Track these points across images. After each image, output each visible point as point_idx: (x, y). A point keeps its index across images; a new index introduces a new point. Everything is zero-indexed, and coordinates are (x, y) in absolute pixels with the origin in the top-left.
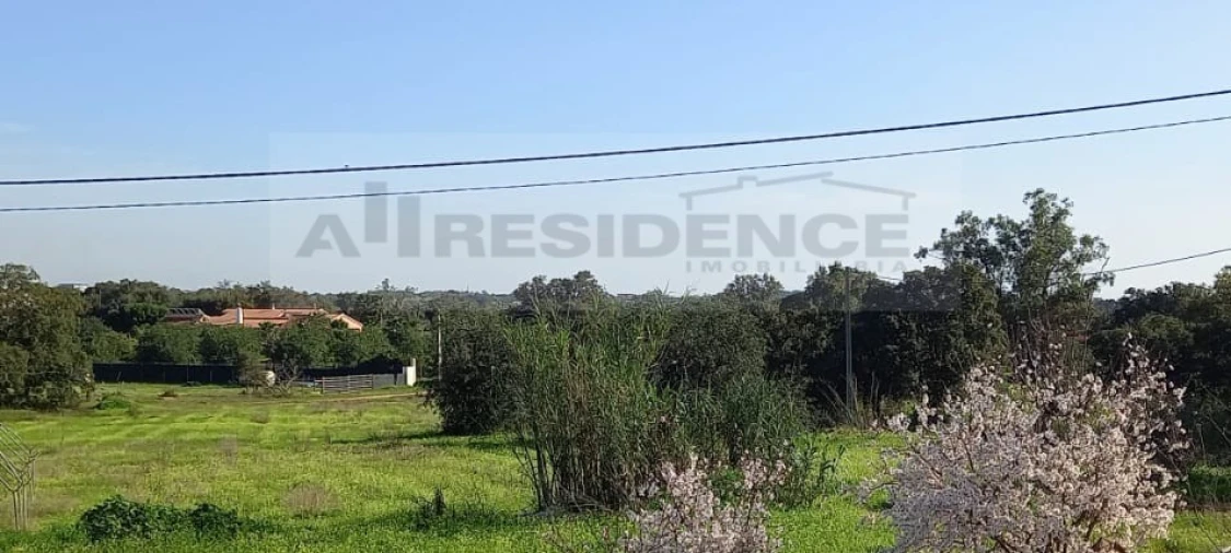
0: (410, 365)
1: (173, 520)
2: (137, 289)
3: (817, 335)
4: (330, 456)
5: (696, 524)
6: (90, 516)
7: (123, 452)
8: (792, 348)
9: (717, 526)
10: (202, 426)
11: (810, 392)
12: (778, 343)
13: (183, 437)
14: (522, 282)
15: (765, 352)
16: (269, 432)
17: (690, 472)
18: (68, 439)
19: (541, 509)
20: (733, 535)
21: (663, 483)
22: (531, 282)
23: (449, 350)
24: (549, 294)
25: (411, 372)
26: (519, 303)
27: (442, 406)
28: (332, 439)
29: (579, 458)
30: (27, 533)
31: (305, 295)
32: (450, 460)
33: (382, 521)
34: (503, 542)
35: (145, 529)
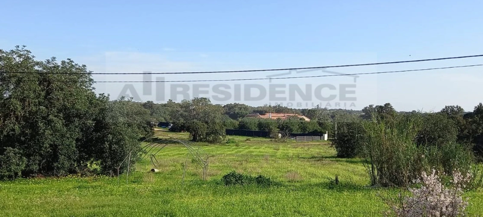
0: (326, 133)
1: (250, 180)
2: (239, 106)
3: (477, 128)
4: (299, 163)
5: (434, 194)
6: (225, 177)
7: (234, 157)
8: (467, 133)
9: (442, 195)
10: (258, 150)
11: (475, 149)
12: (462, 131)
13: (252, 153)
14: (365, 107)
15: (458, 134)
16: (279, 153)
17: (433, 175)
18: (218, 152)
19: (372, 185)
20: (449, 199)
21: (422, 179)
22: (368, 106)
23: (340, 129)
24: (375, 111)
25: (326, 136)
26: (364, 114)
27: (337, 148)
28: (300, 157)
29: (387, 168)
30: (207, 181)
31: (291, 109)
32: (339, 166)
33: (317, 185)
34: (359, 195)
35: (242, 182)
